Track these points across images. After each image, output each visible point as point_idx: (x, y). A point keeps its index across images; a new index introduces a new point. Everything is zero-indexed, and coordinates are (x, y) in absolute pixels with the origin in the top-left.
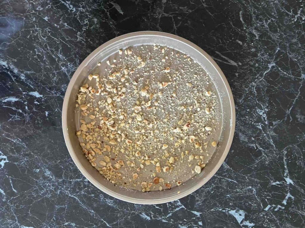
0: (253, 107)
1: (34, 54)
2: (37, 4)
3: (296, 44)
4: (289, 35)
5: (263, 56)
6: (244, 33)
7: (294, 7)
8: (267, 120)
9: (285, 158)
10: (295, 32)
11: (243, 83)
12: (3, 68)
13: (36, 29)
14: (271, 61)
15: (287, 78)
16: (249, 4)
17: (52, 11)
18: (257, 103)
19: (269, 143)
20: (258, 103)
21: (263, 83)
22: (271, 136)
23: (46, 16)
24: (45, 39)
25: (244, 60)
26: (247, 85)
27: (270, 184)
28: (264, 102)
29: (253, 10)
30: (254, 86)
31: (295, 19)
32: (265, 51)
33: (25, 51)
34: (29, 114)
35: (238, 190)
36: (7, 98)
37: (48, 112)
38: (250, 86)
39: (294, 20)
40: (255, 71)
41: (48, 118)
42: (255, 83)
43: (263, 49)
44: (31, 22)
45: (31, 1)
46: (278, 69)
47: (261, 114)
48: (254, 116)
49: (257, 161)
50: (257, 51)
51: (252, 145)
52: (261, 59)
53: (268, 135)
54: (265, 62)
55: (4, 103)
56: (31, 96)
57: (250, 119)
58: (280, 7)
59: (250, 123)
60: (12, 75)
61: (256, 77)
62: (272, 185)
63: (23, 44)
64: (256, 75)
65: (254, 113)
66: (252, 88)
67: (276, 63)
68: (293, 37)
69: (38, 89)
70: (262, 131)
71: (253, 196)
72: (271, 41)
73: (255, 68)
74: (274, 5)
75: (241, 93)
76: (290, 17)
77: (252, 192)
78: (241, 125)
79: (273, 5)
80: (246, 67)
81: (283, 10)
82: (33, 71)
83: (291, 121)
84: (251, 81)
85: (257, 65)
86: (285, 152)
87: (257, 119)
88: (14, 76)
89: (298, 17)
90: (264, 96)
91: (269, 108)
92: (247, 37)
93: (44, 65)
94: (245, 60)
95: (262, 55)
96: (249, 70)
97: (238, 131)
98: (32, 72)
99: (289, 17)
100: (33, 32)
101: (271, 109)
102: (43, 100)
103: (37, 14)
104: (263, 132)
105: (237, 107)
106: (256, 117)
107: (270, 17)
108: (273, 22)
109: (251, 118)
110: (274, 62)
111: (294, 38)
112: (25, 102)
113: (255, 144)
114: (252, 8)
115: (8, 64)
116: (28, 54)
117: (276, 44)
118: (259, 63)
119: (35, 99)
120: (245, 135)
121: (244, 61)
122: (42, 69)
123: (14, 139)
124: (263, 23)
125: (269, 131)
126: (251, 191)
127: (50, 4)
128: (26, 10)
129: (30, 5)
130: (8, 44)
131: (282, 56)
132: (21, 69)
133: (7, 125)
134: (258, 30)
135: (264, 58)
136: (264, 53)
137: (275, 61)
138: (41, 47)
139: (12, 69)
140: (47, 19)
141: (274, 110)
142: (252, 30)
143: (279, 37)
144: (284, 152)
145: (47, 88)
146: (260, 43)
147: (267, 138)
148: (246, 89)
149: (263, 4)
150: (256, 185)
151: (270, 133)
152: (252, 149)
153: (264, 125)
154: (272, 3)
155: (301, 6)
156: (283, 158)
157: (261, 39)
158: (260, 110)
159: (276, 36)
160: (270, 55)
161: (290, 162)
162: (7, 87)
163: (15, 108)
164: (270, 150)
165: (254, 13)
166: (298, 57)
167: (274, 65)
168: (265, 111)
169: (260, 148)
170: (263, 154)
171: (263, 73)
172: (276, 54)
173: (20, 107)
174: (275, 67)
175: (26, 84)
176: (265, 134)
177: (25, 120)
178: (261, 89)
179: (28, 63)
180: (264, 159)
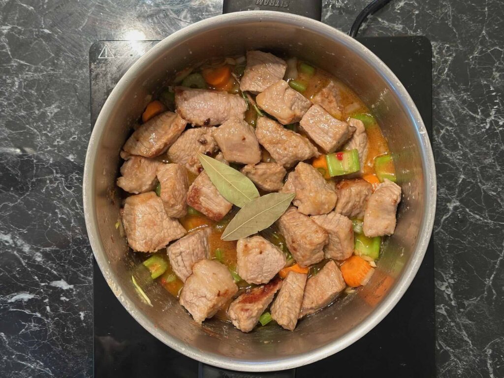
1: (54, 218)
2: (54, 136)
3: (492, 166)
4: (478, 153)
7: (484, 104)
8: (454, 298)
9: (490, 362)
10: (488, 147)
12: (5, 245)
13: (55, 175)
14: (452, 198)
15: (481, 225)
17: (80, 144)
19: (460, 337)
20: (436, 270)
21: (442, 236)
22: (464, 325)
23: (69, 154)
24: (71, 191)
28: (445, 268)
31: (487, 124)
32: (440, 182)
33: (39, 214)
34: (53, 319)
36: (15, 296)
37: (85, 313)
39: (484, 127)
41: (85, 324)
44: (46, 166)
45: (44, 131)
46: (464, 210)
47: (443, 288)
49: (443, 371)
53: (457, 324)
54: (442, 201)
55: (11, 303)
56: (55, 288)
58: (460, 108)
60: (21, 255)
63: (37, 203)
67: (460, 201)
68: (486, 155)
69: (66, 276)
70: (447, 317)
72: (449, 165)
74: (448, 105)
76: (479, 122)
79: (446, 105)
81: (465, 112)
82: (55, 247)
83: (495, 298)
86: (489, 352)
88: (24, 258)
89: (491, 121)
90: (445, 256)
91: (455, 277)
93: (72, 235)
98: (54, 249)
99: (477, 121)
100: (51, 182)
101: (459, 280)
102: (74, 293)
103: (56, 151)
104: (449, 320)
107: (443, 125)
108: (449, 133)
110: (457, 200)
111: (488, 158)
112: (45, 299)
115: (13, 238)
116: (45, 218)
117: (457, 169)
119: (61, 293)
122: (69, 242)
123: (32, 362)
125: (459, 318)
127: (77, 133)
128: (37, 146)
129: (43, 138)
130: (11, 205)
131: (469, 188)
132: (36, 246)
133: (18, 341)
135: (440, 194)
136: (440, 185)
137: (458, 198)
138: (64, 206)
139: (20, 246)
140: (72, 159)
141: (465, 281)
143: (461, 158)
144: (487, 351)
145: (81, 273)
147: (456, 330)
151: (462, 320)
153: (449, 308)
154: (445, 101)
155: (495, 101)
156: (486, 362)
158: (439, 282)
160: (450, 188)
161: (498, 367)
162: (14, 276)
163: (30, 311)
164: (464, 350)
166: (497, 189)
167: (458, 204)
168: (449, 283)
169: (445, 347)
170: (452, 358)
171: (440, 219)
172: (459, 185)
173: (37, 308)
174: (459, 208)
175: (45, 268)
176: (453, 322)
177: (46, 329)
178: (439, 247)
179: (45, 234)
180: (454, 366)
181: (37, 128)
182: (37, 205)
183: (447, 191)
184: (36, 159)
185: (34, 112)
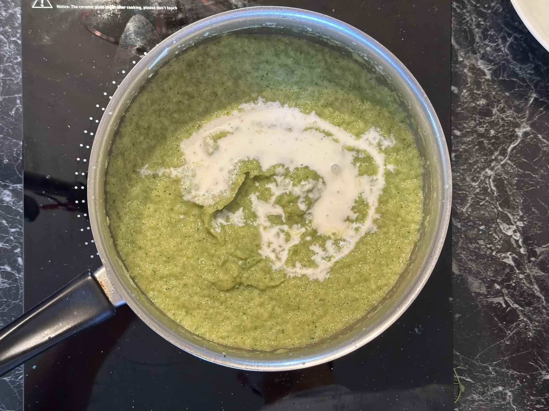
0: (492, 220)
5: (503, 113)
6: (461, 69)
8: (523, 244)
11: (466, 172)
14: (522, 122)
16: (467, 8)
18: (498, 213)
19: (530, 292)
20: (501, 210)
21: (509, 169)
22: (535, 278)
25: (465, 125)
26: (475, 176)
27: (540, 379)
28: (513, 208)
29: (474, 19)
30: (490, 177)
32: (506, 102)
33: (7, 143)
35: (475, 396)
38: (482, 178)
40: (490, 146)
42: (492, 169)
43: (504, 97)
44: (16, 82)
45: (13, 37)
46: (536, 137)
47: (510, 233)
48: (496, 239)
49: (510, 333)
50: (490, 104)
51: (496, 300)
52: (500, 120)
53: (528, 277)
54: (509, 126)
57: (489, 246)
59: (488, 253)
61: (493, 158)
62: (545, 380)
63: (4, 129)
64: (493, 154)
65: (496, 233)
66: (487, 180)
67: (532, 126)
70: (515, 268)
71: (508, 406)
72: (518, 81)
73: (489, 139)
75: (465, 192)
77: (504, 399)
78: (471, 260)
80: (470, 139)
84: (482, 167)
85: (492, 132)
87: (502, 243)
90: (513, 194)
91: (525, 219)
92: (466, 76)
94: (465, 123)
95: (502, 111)
96: (477, 145)
97: (465, 273)
100: (22, 102)
101: (529, 222)
104: (517, 271)
105: (458, 223)
106: (500, 242)
107: (510, 32)
108: (517, 41)
109: (489, 244)
110: (528, 124)
112: (16, 249)
113: (501, 298)
114: (472, 16)
116: (15, 147)
117: (528, 86)
118: (496, 128)
120: (480, 279)
121: (464, 127)
124: (498, 45)
125: (530, 269)
126: (503, 395)
128: (4, 56)
129: (12, 46)
131: (542, 109)
132: (3, 182)
134: (490, 59)
135: (507, 117)
136: (506, 106)
137: (529, 122)
141: (537, 224)
142: (477, 60)
143: (533, 72)
146: (495, 87)
147: (526, 283)
148: (474, 184)
149: (494, 7)
150: (512, 383)
151: (532, 271)
152: (496, 309)
153: (517, 257)
157: (495, 79)
158: (508, 226)
159: (526, 69)
160: (519, 110)
164: (536, 308)
165: (478, 26)
167: (528, 129)
168: (517, 226)
169: (513, 304)
170: (522, 317)
171: (506, 147)
172: (530, 106)
173: (6, 260)
174: (530, 135)
175: (15, 210)
176: (522, 274)
177: (17, 286)
178: (505, 182)
179: (15, 167)
180: (523, 328)
181: (4, 33)
182: (5, 130)
183: (515, 114)
184: (3, 73)
185: (1, 14)
